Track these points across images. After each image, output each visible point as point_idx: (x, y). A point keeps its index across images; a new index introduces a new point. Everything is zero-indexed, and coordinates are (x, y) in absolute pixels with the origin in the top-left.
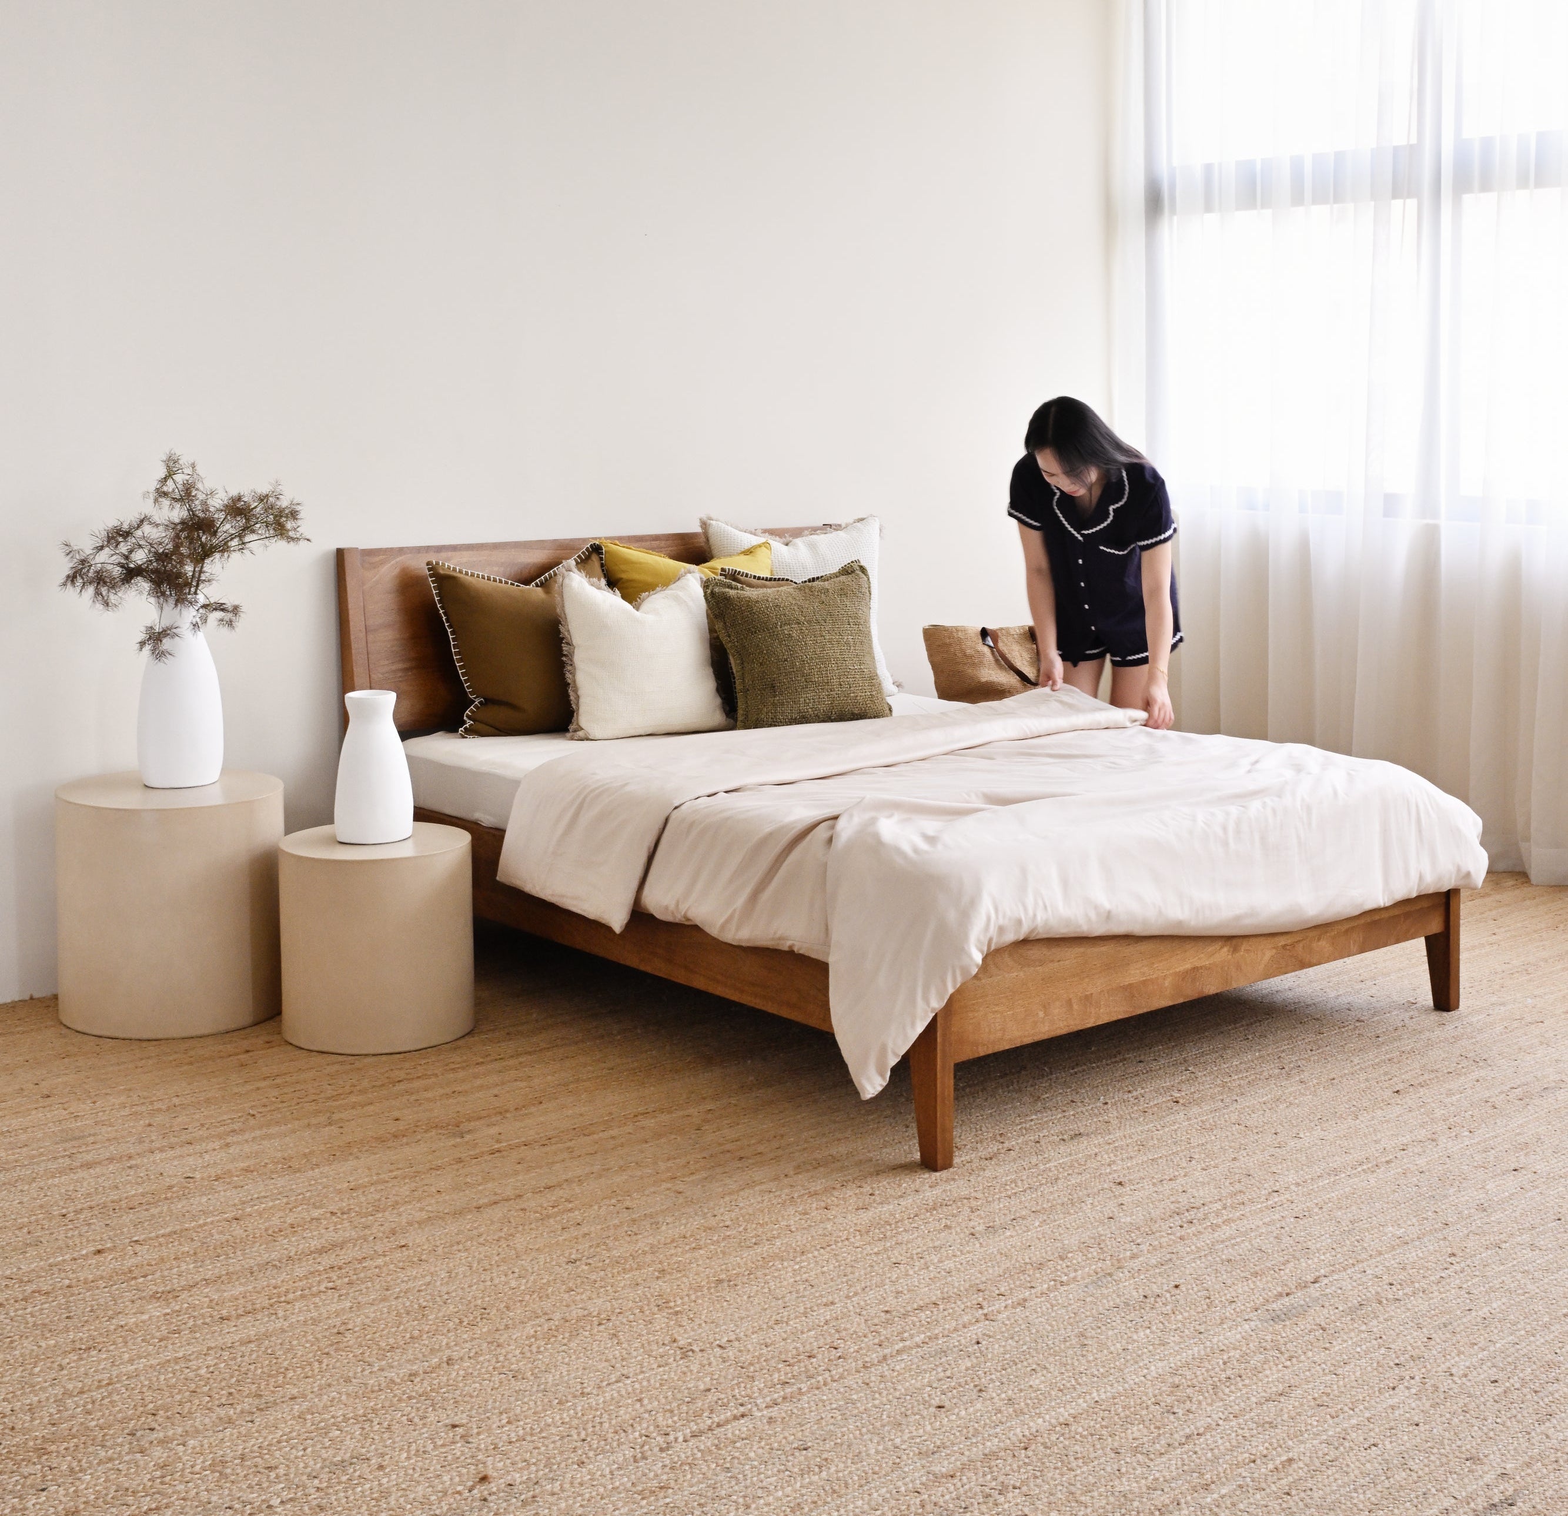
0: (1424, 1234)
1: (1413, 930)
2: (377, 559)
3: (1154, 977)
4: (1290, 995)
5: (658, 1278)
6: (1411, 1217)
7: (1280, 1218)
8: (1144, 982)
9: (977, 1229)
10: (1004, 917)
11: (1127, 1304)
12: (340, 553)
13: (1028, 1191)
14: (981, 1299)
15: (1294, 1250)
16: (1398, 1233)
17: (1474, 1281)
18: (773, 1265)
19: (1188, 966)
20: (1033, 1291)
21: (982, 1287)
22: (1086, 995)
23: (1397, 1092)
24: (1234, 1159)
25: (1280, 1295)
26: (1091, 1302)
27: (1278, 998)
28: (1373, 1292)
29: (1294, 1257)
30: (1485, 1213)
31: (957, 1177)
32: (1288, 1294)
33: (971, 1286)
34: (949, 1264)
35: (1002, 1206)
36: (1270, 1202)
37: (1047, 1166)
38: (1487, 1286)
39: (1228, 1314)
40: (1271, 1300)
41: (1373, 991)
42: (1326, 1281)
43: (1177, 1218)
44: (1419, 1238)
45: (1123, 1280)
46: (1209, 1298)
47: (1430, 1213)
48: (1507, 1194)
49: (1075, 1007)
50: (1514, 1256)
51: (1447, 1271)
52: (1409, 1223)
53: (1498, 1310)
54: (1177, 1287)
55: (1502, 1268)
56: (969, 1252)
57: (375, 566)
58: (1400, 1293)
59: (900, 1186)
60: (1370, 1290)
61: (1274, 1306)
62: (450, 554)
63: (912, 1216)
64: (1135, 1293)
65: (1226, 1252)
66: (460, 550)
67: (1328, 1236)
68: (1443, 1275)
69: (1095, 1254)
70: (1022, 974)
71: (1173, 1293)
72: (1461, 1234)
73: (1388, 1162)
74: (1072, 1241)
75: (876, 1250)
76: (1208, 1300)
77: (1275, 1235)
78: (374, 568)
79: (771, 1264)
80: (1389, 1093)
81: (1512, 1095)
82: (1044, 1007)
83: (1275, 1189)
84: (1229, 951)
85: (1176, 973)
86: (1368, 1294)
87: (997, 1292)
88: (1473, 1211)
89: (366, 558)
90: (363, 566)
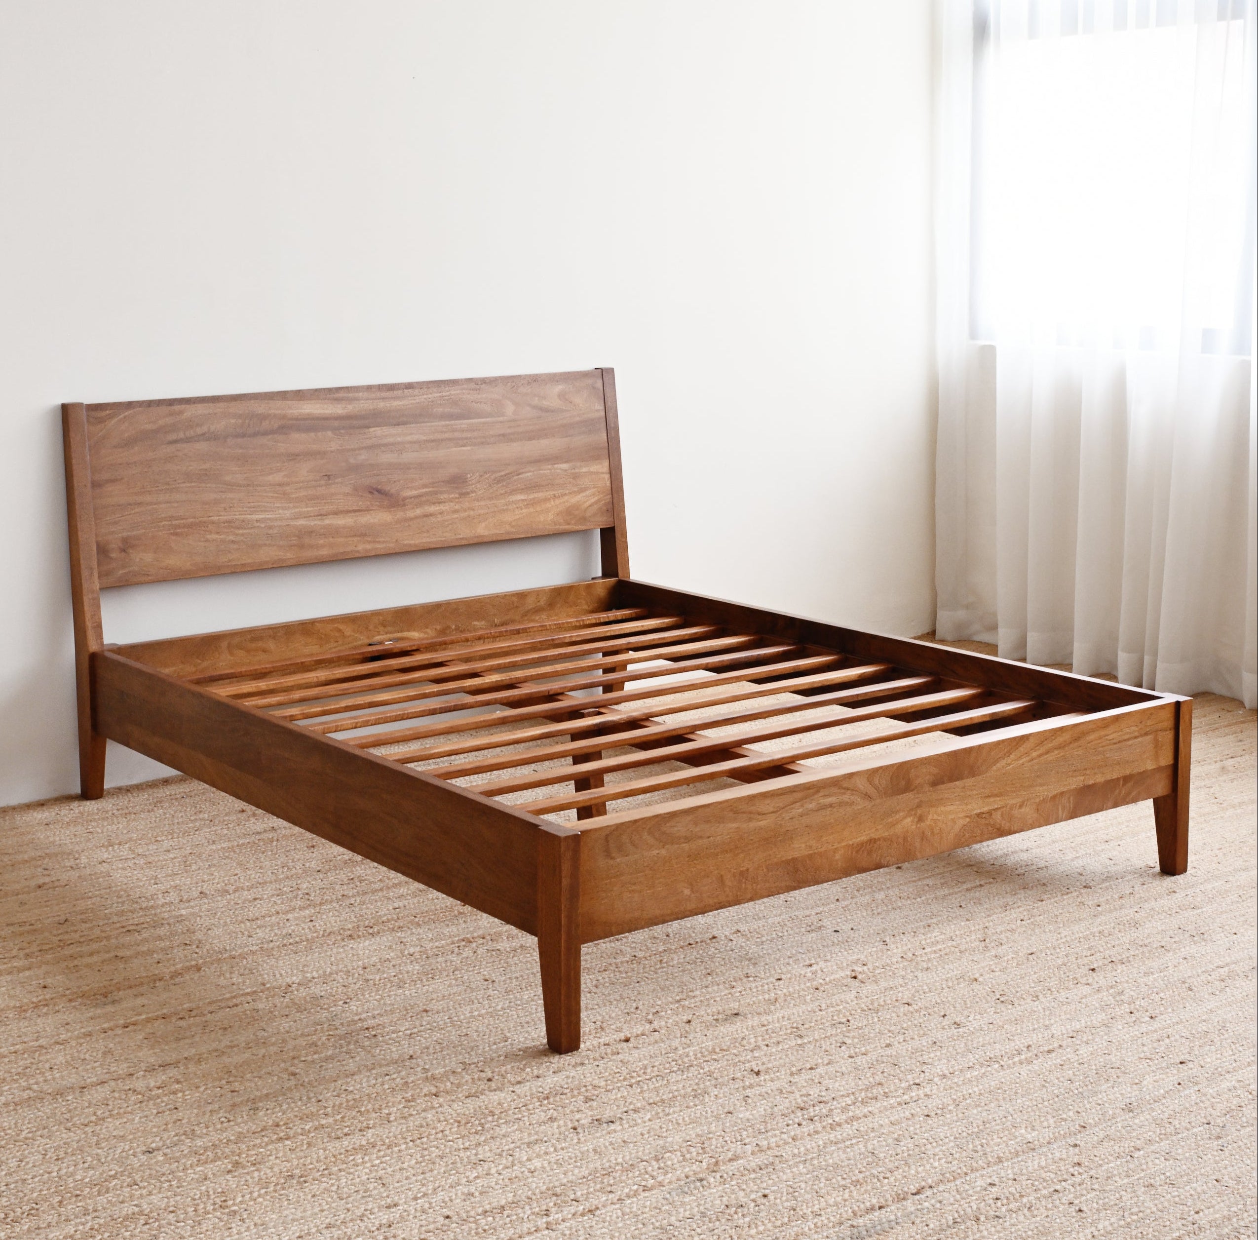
0: (1056, 1139)
1: (1134, 794)
2: (103, 414)
3: (823, 849)
4: (1025, 856)
5: (229, 1172)
6: (1049, 1117)
7: (910, 1116)
8: (811, 857)
9: (582, 1122)
11: (703, 1215)
12: (66, 410)
13: (654, 1080)
14: (551, 1204)
15: (909, 1155)
16: (1029, 1136)
17: (1089, 1196)
18: (354, 1160)
19: (863, 838)
20: (611, 1196)
21: (558, 1190)
22: (742, 872)
23: (1093, 970)
24: (888, 1046)
25: (872, 1209)
26: (666, 1211)
27: (1011, 860)
28: (975, 1207)
29: (906, 1164)
30: (1131, 1114)
31: (587, 1062)
32: (880, 1208)
33: (548, 1189)
34: (537, 1163)
35: (619, 1095)
36: (906, 1097)
37: (687, 1050)
38: (1101, 1202)
39: (806, 1229)
40: (859, 1214)
41: (1115, 853)
42: (929, 1192)
43: (799, 1114)
44: (1049, 1143)
45: (712, 1186)
46: (794, 1210)
47: (1071, 1113)
48: (1162, 1091)
49: (728, 883)
50: (1144, 1167)
51: (1063, 1183)
52: (1045, 1124)
53: (1102, 1232)
54: (765, 1196)
55: (1126, 1181)
56: (563, 1149)
57: (101, 421)
58: (1004, 1209)
59: (523, 1070)
60: (972, 1204)
61: (861, 1221)
62: (183, 407)
63: (520, 1106)
64: (718, 1202)
65: (835, 1155)
66: (194, 403)
67: (952, 1138)
68: (1058, 1187)
69: (695, 1154)
70: (663, 852)
71: (759, 1202)
72: (1096, 1138)
73: (1049, 1052)
74: (675, 1139)
75: (467, 1144)
76: (792, 1212)
77: (896, 1136)
78: (100, 422)
79: (352, 1158)
80: (1084, 970)
81: (1215, 975)
82: (691, 884)
83: (917, 1081)
84: (912, 822)
85: (849, 846)
86: (969, 1210)
87: (572, 1197)
88: (1118, 1111)
89: (93, 413)
90: (88, 421)
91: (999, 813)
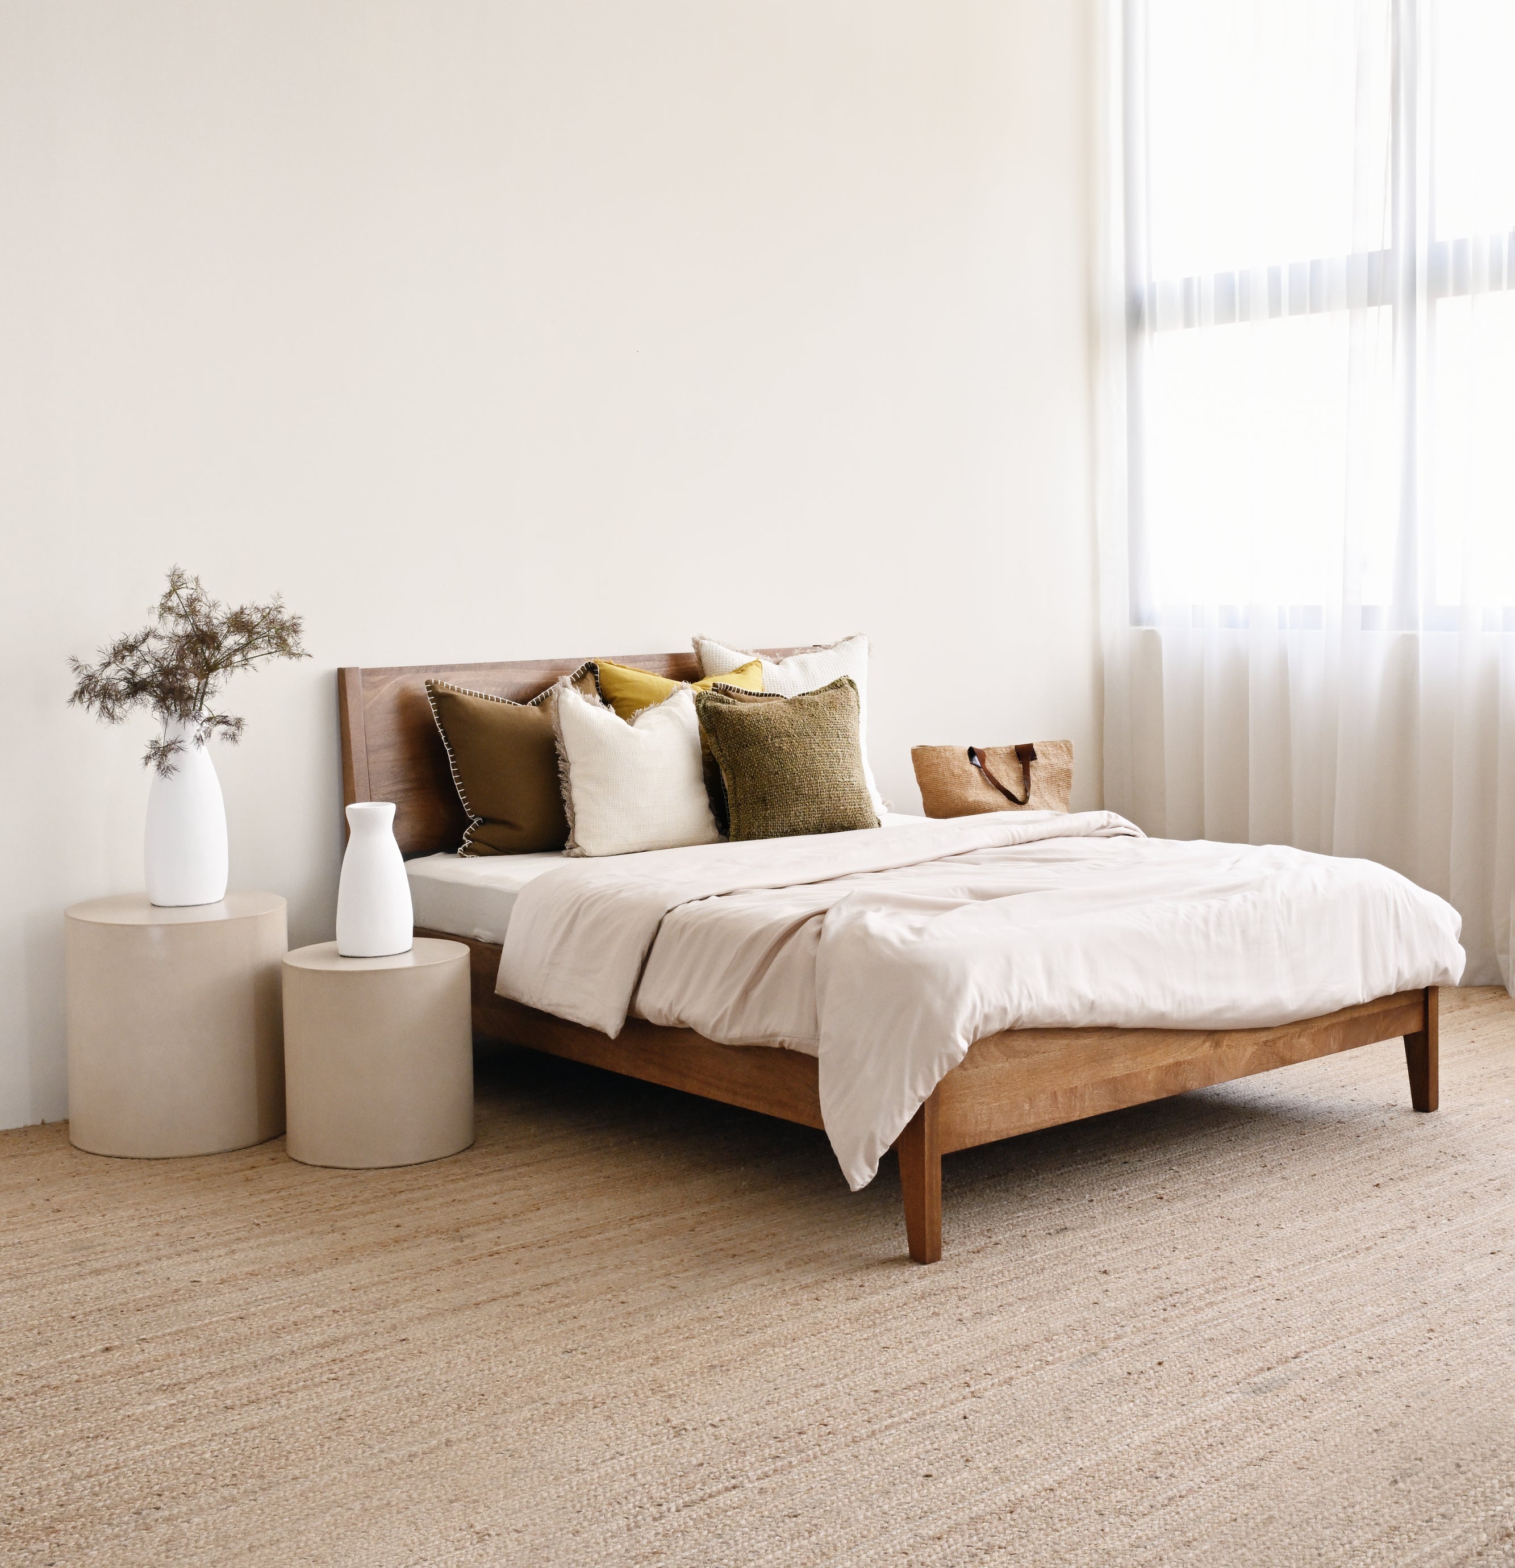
0: (1403, 1313)
1: (1392, 1029)
2: (376, 679)
3: (1137, 1070)
4: (1273, 1100)
5: (652, 1365)
6: (1390, 1297)
7: (1262, 1300)
8: (1128, 1076)
9: (965, 1315)
10: (990, 1004)
11: (1111, 1381)
12: (341, 673)
13: (1015, 1281)
14: (968, 1378)
15: (1275, 1329)
16: (1377, 1311)
17: (1452, 1354)
18: (765, 1351)
19: (1171, 1061)
20: (1019, 1370)
21: (969, 1367)
22: (1071, 1089)
23: (1377, 1185)
24: (1218, 1248)
25: (1262, 1369)
26: (1076, 1379)
28: (1353, 1366)
29: (1275, 1335)
30: (1463, 1293)
31: (945, 1269)
32: (1269, 1369)
33: (958, 1367)
34: (937, 1348)
35: (989, 1294)
36: (1252, 1287)
37: (1034, 1257)
38: (1464, 1358)
39: (1210, 1388)
40: (1252, 1374)
41: (1354, 1096)
42: (1307, 1356)
43: (1161, 1302)
44: (1397, 1316)
45: (1107, 1359)
46: (1192, 1374)
47: (1409, 1294)
48: (1484, 1275)
49: (1060, 1099)
50: (1491, 1330)
51: (1425, 1346)
52: (1388, 1302)
53: (1475, 1380)
54: (1160, 1364)
55: (1479, 1341)
56: (956, 1336)
57: (375, 686)
58: (1380, 1366)
59: (889, 1278)
60: (1350, 1363)
61: (1256, 1379)
62: (448, 673)
63: (901, 1305)
64: (1118, 1370)
65: (1208, 1332)
66: (458, 670)
67: (1308, 1316)
68: (1421, 1349)
69: (1080, 1336)
70: (1007, 1065)
71: (1156, 1370)
72: (1439, 1312)
73: (1367, 1249)
74: (1057, 1325)
75: (865, 1336)
76: (1190, 1376)
77: (1256, 1316)
78: (375, 687)
79: (762, 1350)
80: (1369, 1186)
81: (1490, 1187)
82: (1030, 1099)
83: (1257, 1274)
84: (1211, 1047)
85: (1159, 1068)
86: (1348, 1368)
87: (984, 1372)
88: (1450, 1291)
89: (367, 678)
90: (363, 686)
91: (1282, 1041)
